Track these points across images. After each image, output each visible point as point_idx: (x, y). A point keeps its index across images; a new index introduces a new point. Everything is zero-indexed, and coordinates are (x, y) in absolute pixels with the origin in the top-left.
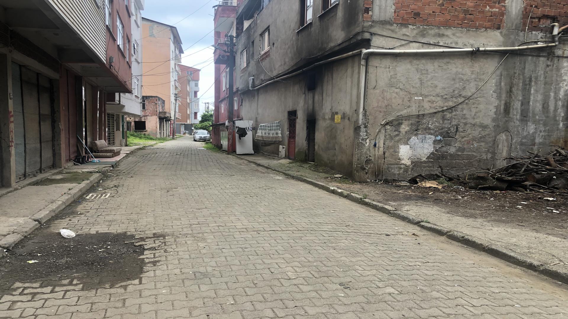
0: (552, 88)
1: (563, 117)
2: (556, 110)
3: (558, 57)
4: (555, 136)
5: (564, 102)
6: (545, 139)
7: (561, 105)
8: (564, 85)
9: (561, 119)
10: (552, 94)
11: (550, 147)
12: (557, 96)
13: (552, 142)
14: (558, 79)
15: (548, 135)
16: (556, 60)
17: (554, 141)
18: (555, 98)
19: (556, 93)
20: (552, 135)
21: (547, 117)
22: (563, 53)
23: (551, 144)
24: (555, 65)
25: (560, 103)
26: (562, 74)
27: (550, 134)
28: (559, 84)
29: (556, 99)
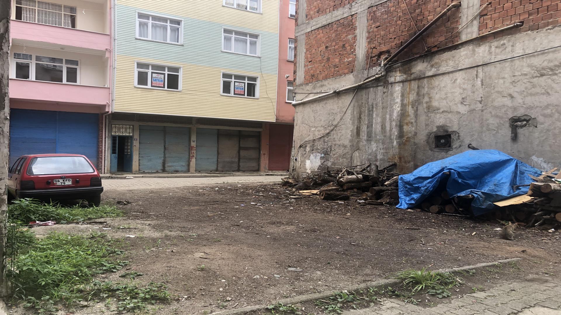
0: (388, 111)
1: (396, 135)
2: (391, 130)
3: (392, 83)
4: (391, 153)
5: (397, 122)
6: (384, 155)
7: (394, 125)
8: (397, 107)
9: (395, 138)
10: (388, 116)
11: (388, 163)
12: (392, 117)
13: (389, 159)
14: (392, 103)
15: (386, 152)
16: (390, 86)
17: (391, 157)
18: (390, 119)
19: (391, 115)
20: (389, 152)
21: (385, 136)
22: (395, 79)
23: (389, 160)
24: (389, 91)
25: (394, 123)
26: (394, 97)
27: (387, 151)
28: (393, 107)
29: (391, 121)
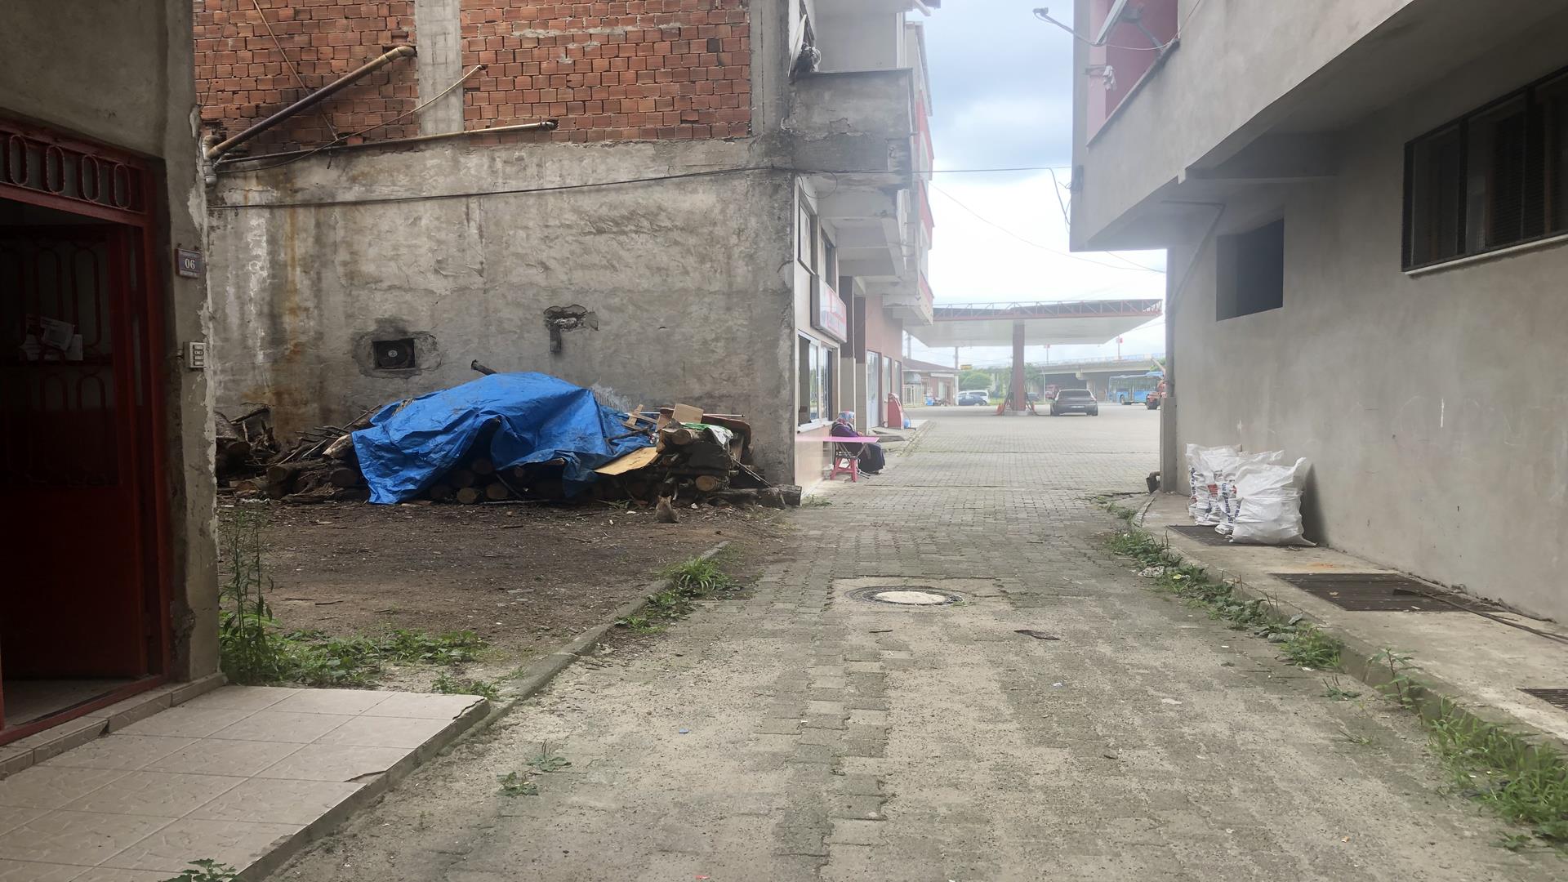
0: (229, 275)
1: (263, 339)
2: (244, 323)
3: (235, 207)
4: (249, 382)
5: (261, 305)
6: (226, 388)
7: (254, 312)
8: (258, 267)
9: (259, 344)
10: (231, 290)
11: (243, 407)
12: (244, 293)
13: (246, 396)
14: (241, 256)
15: (234, 381)
16: (230, 214)
17: (249, 392)
18: (239, 298)
19: (241, 288)
20: (242, 381)
21: (226, 340)
22: (246, 198)
23: (244, 401)
24: (229, 227)
25: (252, 309)
26: (248, 244)
27: (237, 377)
28: (244, 266)
29: (242, 303)
